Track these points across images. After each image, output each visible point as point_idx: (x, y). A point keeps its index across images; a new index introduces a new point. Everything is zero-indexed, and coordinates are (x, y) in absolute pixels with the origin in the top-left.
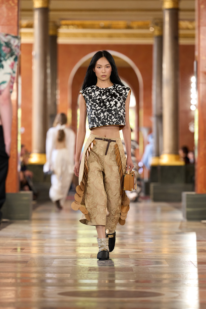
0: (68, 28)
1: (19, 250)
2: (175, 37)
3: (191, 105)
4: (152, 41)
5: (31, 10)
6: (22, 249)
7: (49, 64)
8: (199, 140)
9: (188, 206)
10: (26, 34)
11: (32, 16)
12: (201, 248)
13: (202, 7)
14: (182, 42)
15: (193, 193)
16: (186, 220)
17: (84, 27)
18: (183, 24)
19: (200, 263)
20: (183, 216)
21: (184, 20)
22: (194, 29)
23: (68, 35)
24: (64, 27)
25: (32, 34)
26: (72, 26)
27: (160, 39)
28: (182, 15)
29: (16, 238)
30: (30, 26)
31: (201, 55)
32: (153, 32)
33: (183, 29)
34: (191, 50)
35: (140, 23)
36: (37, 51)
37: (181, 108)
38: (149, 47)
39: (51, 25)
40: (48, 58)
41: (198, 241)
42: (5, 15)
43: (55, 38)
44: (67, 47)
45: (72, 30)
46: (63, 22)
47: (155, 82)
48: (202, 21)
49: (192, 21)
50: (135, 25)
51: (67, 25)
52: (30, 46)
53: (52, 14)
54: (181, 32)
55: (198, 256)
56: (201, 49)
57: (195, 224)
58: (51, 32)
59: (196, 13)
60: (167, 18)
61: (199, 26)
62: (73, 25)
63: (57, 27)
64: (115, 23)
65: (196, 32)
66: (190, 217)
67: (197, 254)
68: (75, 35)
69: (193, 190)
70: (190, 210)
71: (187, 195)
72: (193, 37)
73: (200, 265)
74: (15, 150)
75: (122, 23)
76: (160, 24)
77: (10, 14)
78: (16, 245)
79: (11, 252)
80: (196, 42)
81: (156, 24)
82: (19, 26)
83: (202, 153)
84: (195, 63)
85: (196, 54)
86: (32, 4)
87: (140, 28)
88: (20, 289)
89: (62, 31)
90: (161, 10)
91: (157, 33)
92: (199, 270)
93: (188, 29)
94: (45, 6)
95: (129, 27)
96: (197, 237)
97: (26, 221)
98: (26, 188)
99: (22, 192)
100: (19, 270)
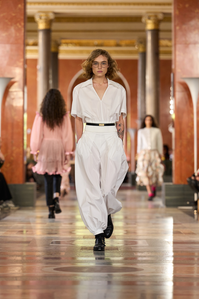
0: (68, 46)
1: (25, 232)
2: (156, 53)
3: (170, 109)
4: (137, 57)
5: (36, 31)
6: (27, 231)
7: (51, 76)
8: (176, 139)
9: (167, 195)
10: (32, 51)
11: (37, 36)
12: (176, 230)
13: (178, 28)
14: (162, 57)
15: (171, 184)
16: (164, 207)
17: (81, 45)
18: (163, 42)
19: (174, 243)
20: (163, 203)
21: (164, 39)
22: (171, 46)
23: (67, 52)
24: (64, 45)
25: (37, 51)
26: (71, 45)
27: (144, 55)
28: (162, 35)
29: (21, 222)
30: (36, 44)
31: (177, 68)
32: (138, 49)
33: (163, 46)
34: (168, 63)
35: (128, 42)
36: (41, 65)
37: (162, 112)
38: (135, 62)
39: (53, 44)
40: (51, 71)
41: (174, 224)
42: (14, 35)
43: (56, 54)
44: (67, 61)
45: (71, 48)
46: (63, 41)
47: (139, 91)
48: (178, 39)
49: (170, 40)
50: (123, 43)
51: (67, 44)
52: (35, 61)
53: (53, 34)
54: (161, 49)
55: (174, 237)
56: (177, 63)
57: (172, 210)
58: (53, 49)
59: (173, 33)
60: (149, 38)
61: (175, 44)
62: (71, 43)
63: (58, 45)
64: (106, 42)
65: (173, 49)
66: (168, 204)
67: (173, 235)
68: (73, 52)
69: (171, 181)
70: (168, 198)
71: (166, 185)
72: (170, 53)
73: (175, 245)
74: (21, 148)
75: (112, 42)
76: (144, 42)
77: (18, 34)
78: (22, 228)
79: (16, 234)
80: (173, 57)
81: (141, 42)
82: (26, 44)
83: (178, 150)
84: (172, 75)
85: (173, 67)
86: (37, 26)
87: (127, 45)
88: (25, 266)
89: (62, 48)
90: (144, 31)
91: (141, 50)
92: (174, 248)
93: (167, 46)
94: (48, 27)
95: (118, 45)
96: (174, 221)
97: (31, 208)
98: (32, 180)
99: (28, 183)
100: (24, 249)
